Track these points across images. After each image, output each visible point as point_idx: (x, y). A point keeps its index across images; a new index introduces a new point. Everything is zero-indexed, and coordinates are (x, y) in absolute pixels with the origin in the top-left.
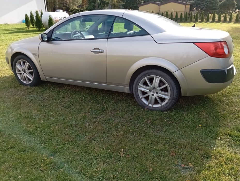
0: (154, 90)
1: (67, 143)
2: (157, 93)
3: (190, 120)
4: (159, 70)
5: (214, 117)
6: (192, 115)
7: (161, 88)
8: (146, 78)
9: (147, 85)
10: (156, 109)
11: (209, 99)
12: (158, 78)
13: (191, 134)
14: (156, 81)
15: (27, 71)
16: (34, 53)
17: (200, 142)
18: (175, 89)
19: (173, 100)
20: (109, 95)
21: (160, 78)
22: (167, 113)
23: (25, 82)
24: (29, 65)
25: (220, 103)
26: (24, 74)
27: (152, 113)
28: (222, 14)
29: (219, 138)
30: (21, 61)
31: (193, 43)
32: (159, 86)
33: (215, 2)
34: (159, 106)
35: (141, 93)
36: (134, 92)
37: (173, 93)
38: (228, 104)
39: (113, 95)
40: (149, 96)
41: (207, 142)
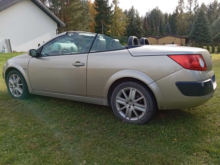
0: (131, 103)
1: (29, 151)
2: (134, 105)
3: (167, 134)
4: (134, 82)
5: (193, 133)
6: (170, 130)
7: (137, 101)
8: (123, 90)
9: (124, 98)
10: (133, 123)
11: (191, 115)
12: (134, 90)
13: (165, 148)
14: (133, 93)
15: (18, 85)
16: (24, 67)
17: (173, 157)
18: (151, 101)
19: (150, 113)
20: (91, 108)
21: (136, 90)
22: (143, 127)
23: (15, 95)
24: (20, 79)
25: (202, 119)
26: (15, 88)
27: (128, 126)
28: (216, 46)
29: (195, 154)
30: (13, 76)
31: (167, 55)
32: (136, 98)
33: (209, 36)
34: (136, 119)
35: (119, 106)
36: (112, 105)
37: (149, 105)
38: (210, 121)
39: (95, 109)
40: (126, 109)
41: (180, 158)
